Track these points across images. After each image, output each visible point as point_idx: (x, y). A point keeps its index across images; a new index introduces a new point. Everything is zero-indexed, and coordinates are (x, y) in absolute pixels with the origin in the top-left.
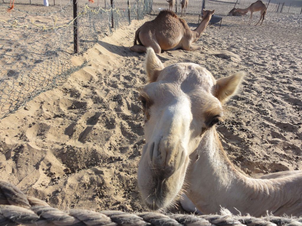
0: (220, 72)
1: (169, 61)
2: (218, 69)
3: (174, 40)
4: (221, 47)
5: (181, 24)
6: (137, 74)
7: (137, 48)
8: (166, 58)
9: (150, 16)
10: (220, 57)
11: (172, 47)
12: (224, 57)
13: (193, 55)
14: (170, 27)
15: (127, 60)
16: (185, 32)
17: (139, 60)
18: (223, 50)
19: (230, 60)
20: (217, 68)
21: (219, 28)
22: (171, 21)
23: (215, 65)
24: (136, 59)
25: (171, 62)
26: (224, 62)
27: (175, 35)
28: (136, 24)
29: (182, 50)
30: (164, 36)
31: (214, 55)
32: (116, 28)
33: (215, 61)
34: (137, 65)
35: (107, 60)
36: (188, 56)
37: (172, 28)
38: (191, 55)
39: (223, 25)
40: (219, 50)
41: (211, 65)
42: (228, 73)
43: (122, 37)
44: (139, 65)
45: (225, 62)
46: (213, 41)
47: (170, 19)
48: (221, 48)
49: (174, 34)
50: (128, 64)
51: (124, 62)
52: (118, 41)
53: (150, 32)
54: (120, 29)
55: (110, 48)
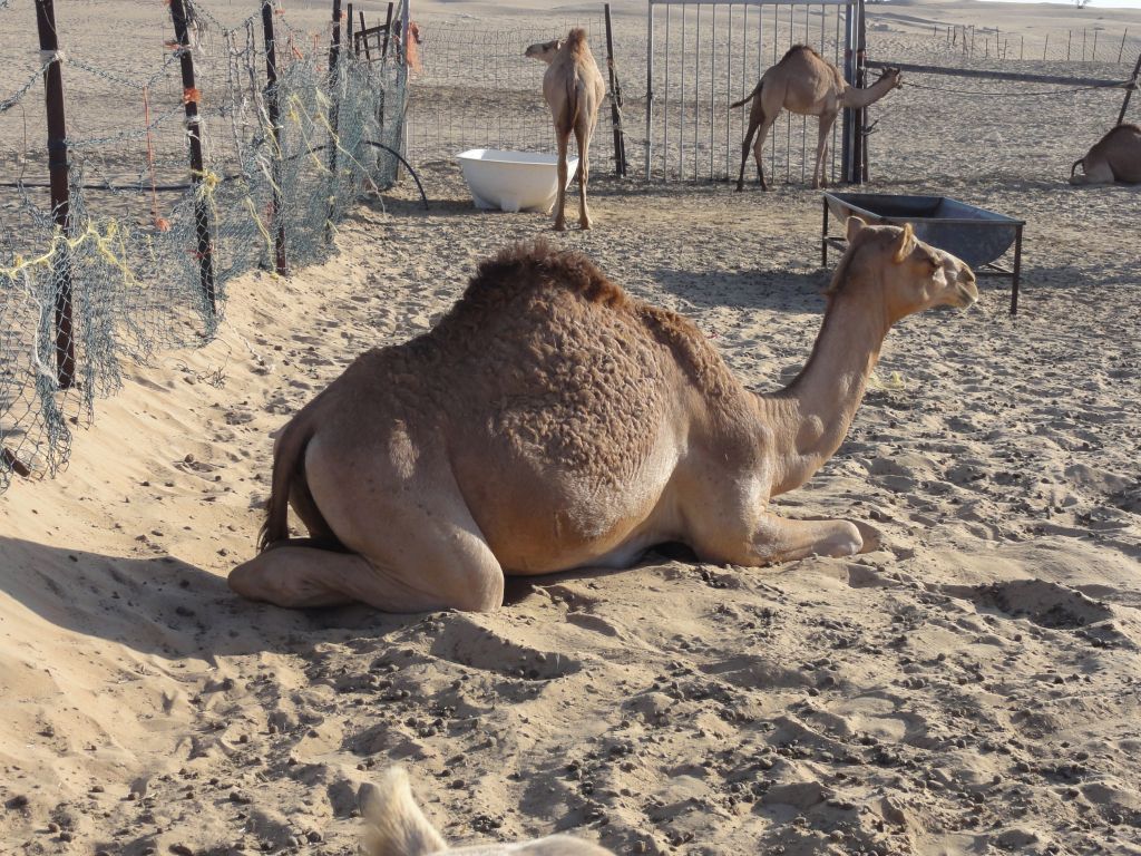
0: (1026, 757)
1: (581, 679)
2: (1011, 731)
3: (615, 489)
4: (1026, 508)
5: (660, 358)
6: (306, 822)
7: (292, 574)
8: (551, 656)
9: (385, 218)
10: (1016, 614)
11: (601, 549)
12: (1057, 609)
13: (790, 608)
14: (571, 386)
15: (210, 687)
16: (703, 414)
17: (315, 678)
18: (1046, 539)
19: (1108, 638)
20: (1002, 717)
21: (1006, 307)
22: (573, 333)
23: (974, 689)
24: (288, 673)
25: (596, 684)
26: (1056, 652)
27: (617, 449)
28: (263, 319)
29: (686, 568)
30: (522, 459)
31: (963, 593)
32: (97, 385)
33: (980, 652)
34: (297, 740)
35: (34, 709)
36: (743, 616)
37: (589, 390)
38: (768, 604)
39: (1044, 277)
40: (1013, 537)
41: (943, 693)
42: (1092, 760)
43: (150, 464)
44: (313, 735)
45: (1061, 660)
46: (957, 451)
47: (562, 320)
48: (1023, 519)
49: (605, 442)
50: (220, 727)
51: (182, 714)
52: (123, 513)
53: (403, 435)
54: (131, 387)
55: (52, 586)
